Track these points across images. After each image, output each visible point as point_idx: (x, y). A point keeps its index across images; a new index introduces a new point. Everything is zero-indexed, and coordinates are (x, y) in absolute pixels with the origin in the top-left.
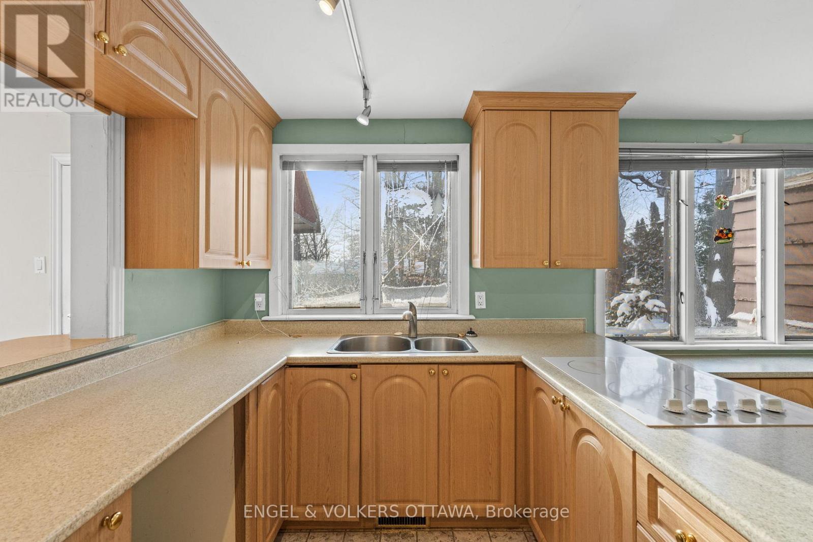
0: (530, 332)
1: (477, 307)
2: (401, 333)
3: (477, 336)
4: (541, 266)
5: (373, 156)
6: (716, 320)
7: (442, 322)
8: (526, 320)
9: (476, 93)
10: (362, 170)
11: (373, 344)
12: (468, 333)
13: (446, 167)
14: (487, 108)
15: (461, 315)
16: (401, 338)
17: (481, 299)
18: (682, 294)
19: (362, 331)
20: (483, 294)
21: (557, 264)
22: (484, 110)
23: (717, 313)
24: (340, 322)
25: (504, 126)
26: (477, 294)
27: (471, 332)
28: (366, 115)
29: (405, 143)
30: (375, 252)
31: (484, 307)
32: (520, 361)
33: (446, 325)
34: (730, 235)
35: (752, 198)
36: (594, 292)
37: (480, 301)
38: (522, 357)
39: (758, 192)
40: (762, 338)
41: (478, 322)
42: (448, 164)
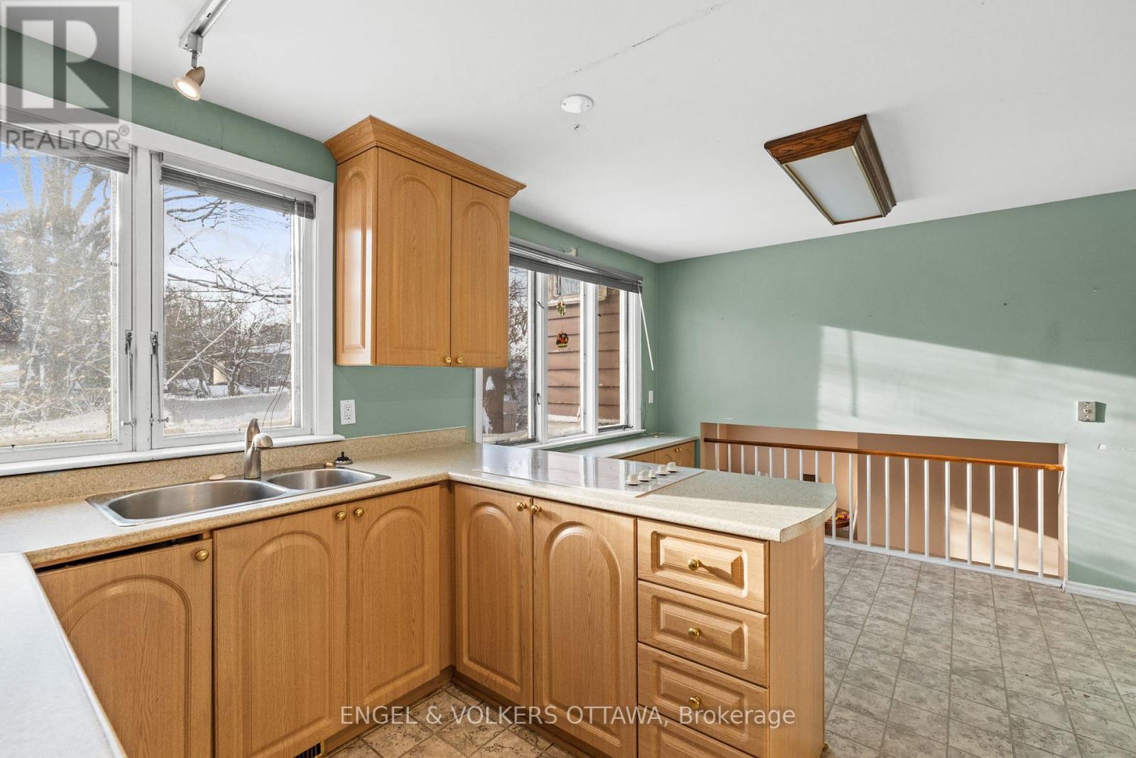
0: (412, 450)
1: (344, 422)
2: (223, 477)
3: (352, 463)
4: (443, 364)
5: (150, 151)
6: (489, 429)
7: (294, 449)
8: (408, 434)
9: (372, 120)
10: (125, 171)
11: (191, 499)
12: (339, 459)
13: (296, 209)
14: (381, 145)
15: (321, 435)
16: (227, 483)
17: (349, 411)
18: (538, 395)
19: (132, 484)
20: (352, 402)
21: (460, 362)
22: (377, 147)
23: (490, 423)
24: (73, 472)
25: (402, 178)
26: (343, 403)
27: (343, 458)
28: (196, 81)
29: (222, 149)
30: (153, 334)
31: (353, 421)
32: (447, 479)
33: (301, 453)
34: (566, 340)
35: (577, 305)
36: (473, 395)
37: (348, 413)
38: (450, 473)
39: (581, 299)
40: (584, 432)
41: (347, 443)
42: (301, 204)
